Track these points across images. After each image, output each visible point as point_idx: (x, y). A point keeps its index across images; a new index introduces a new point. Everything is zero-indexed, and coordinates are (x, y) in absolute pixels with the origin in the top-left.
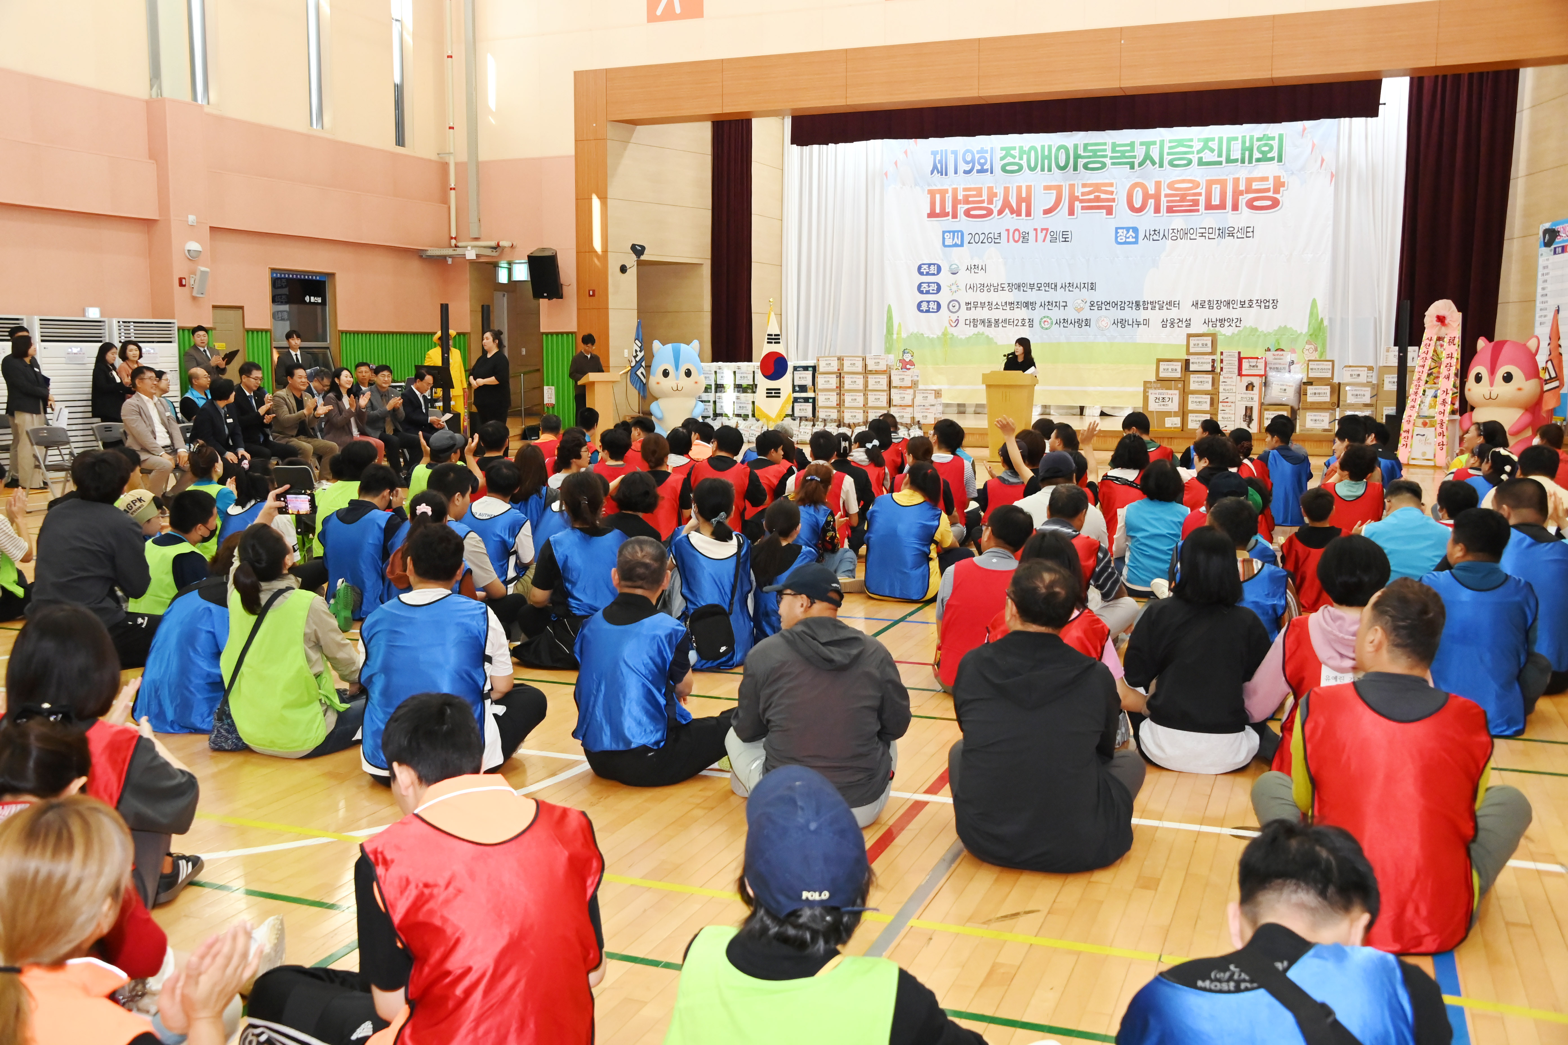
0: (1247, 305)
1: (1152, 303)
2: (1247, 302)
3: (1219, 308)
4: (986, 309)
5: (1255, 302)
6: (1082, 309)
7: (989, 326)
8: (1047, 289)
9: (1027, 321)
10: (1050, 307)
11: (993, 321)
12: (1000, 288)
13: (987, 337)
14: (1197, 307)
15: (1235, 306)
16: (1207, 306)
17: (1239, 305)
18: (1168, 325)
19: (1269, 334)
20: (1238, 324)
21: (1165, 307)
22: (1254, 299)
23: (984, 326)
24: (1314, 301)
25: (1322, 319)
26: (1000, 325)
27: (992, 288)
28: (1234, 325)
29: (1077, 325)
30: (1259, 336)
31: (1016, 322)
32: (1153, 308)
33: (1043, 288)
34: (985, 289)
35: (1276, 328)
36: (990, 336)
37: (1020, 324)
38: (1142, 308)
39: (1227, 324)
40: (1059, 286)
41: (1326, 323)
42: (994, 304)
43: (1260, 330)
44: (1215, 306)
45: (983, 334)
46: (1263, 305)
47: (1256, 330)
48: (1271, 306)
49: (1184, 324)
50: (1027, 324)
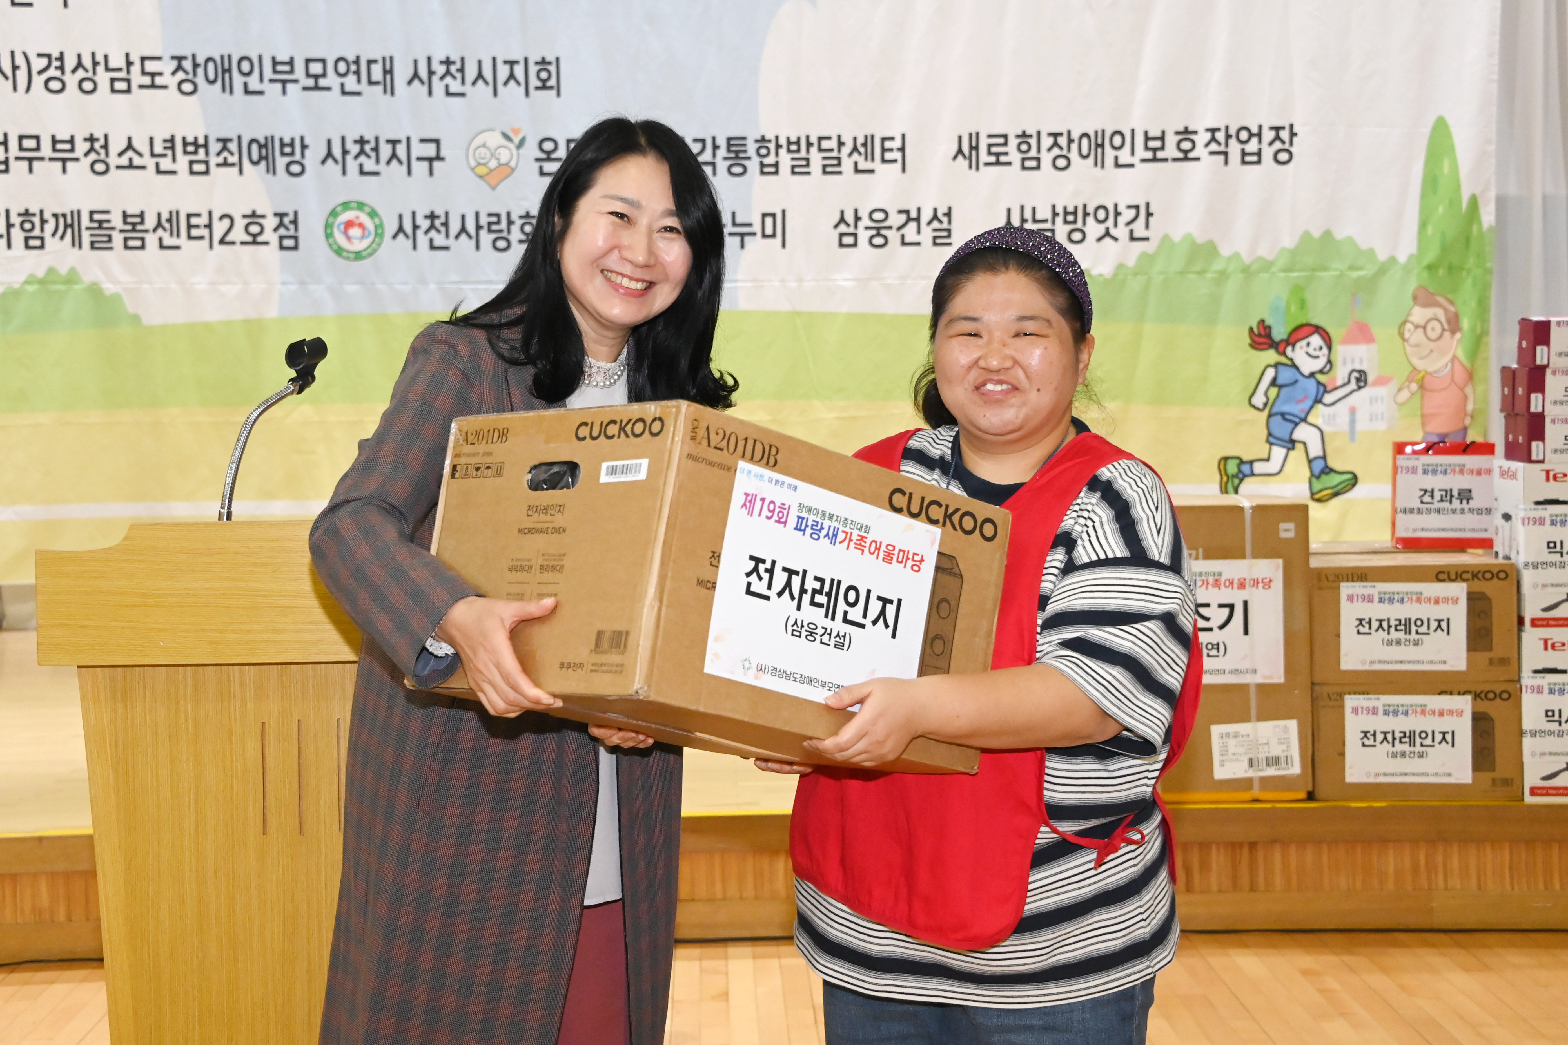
0: (1171, 151)
1: (793, 145)
2: (1171, 140)
3: (1062, 164)
4: (80, 169)
5: (1202, 138)
6: (506, 170)
7: (99, 245)
8: (351, 82)
9: (270, 222)
10: (369, 165)
11: (117, 221)
12: (137, 78)
13: (94, 290)
14: (974, 164)
15: (1124, 156)
16: (1015, 157)
17: (1141, 153)
18: (864, 236)
19: (1266, 266)
20: (1139, 229)
21: (847, 165)
22: (1200, 125)
23: (77, 242)
24: (1441, 128)
25: (1474, 202)
26: (151, 240)
27: (103, 78)
28: (1121, 232)
29: (486, 238)
30: (1223, 275)
31: (219, 228)
32: (800, 168)
33: (331, 80)
34: (72, 81)
35: (1288, 242)
36: (109, 288)
37: (238, 234)
38: (753, 165)
39: (1093, 229)
40: (402, 73)
41: (1488, 217)
42: (117, 144)
43: (1225, 251)
44: (1046, 158)
45: (72, 278)
46: (1235, 148)
47: (1210, 250)
48: (1268, 153)
49: (927, 234)
50: (270, 235)
